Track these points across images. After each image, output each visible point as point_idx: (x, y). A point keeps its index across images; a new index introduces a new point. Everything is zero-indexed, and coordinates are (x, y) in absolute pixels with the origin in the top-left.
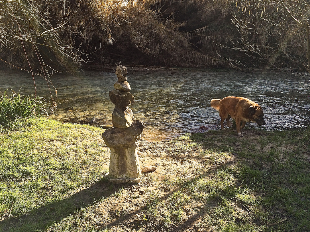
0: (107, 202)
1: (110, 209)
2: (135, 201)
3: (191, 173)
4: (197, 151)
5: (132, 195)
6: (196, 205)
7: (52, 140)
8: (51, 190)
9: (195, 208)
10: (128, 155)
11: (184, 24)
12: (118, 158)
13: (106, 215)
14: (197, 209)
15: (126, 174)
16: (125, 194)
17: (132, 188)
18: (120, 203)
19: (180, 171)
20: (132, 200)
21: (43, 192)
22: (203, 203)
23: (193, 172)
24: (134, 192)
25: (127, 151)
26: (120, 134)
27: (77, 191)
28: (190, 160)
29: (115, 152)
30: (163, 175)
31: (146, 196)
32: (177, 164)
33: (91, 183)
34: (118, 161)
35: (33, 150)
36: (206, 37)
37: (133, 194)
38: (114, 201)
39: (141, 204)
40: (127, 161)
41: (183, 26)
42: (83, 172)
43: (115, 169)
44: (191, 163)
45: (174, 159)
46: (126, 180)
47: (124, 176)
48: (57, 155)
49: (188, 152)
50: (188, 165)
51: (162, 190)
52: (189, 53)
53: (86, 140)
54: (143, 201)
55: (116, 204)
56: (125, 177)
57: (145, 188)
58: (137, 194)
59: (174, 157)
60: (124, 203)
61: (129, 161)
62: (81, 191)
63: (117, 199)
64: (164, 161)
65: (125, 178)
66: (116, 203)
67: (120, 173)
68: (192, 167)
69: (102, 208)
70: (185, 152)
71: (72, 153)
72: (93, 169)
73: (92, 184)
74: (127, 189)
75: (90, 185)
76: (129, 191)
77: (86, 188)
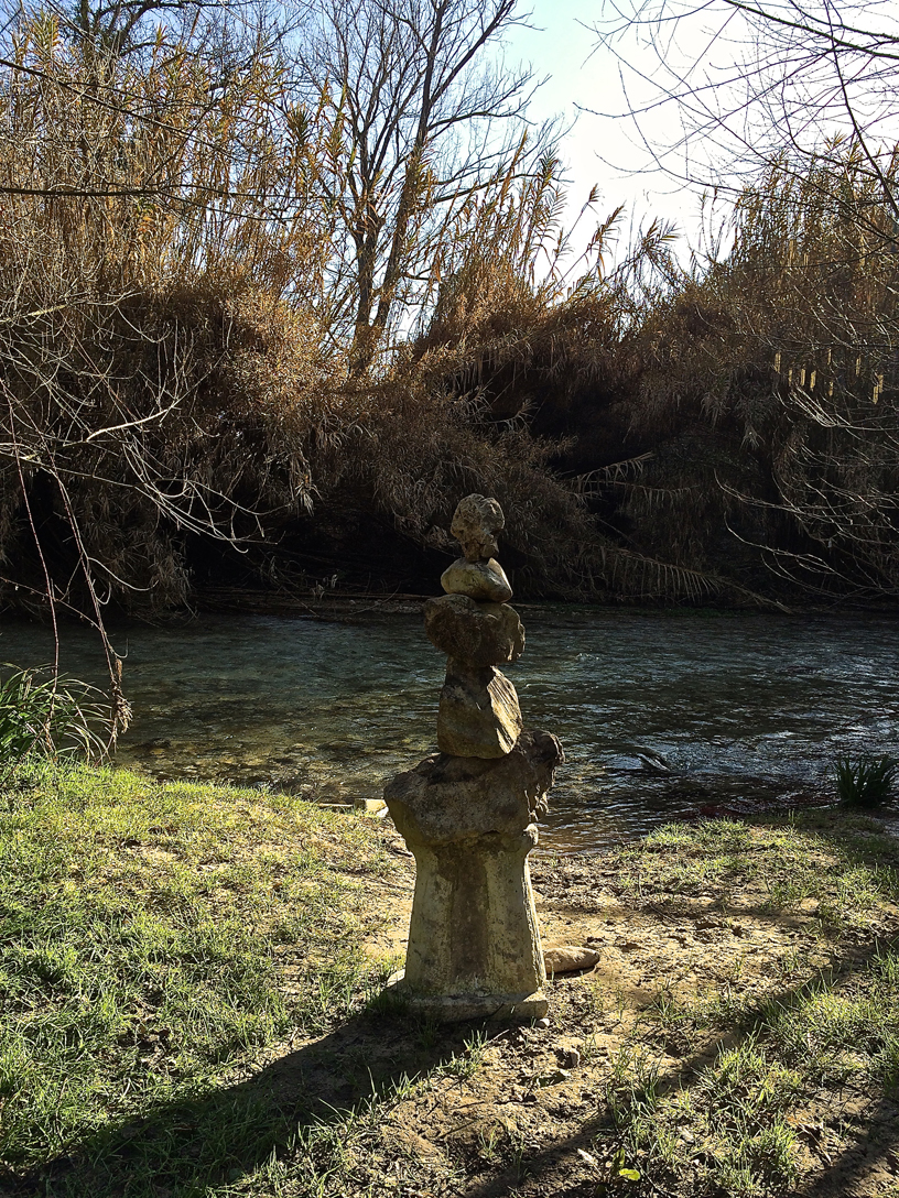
0: (422, 1100)
1: (443, 1131)
2: (551, 1096)
3: (762, 974)
4: (749, 886)
5: (529, 1071)
6: (839, 1108)
7: (132, 843)
8: (160, 1047)
9: (837, 1120)
10: (494, 886)
11: (566, 444)
12: (451, 898)
13: (435, 1159)
14: (847, 1125)
15: (484, 977)
16: (496, 1067)
17: (521, 1039)
18: (484, 1107)
19: (709, 964)
20: (534, 1093)
21: (130, 1056)
22: (868, 1099)
23: (766, 969)
24: (533, 1054)
25: (490, 866)
26: (470, 785)
27: (278, 1050)
28: (736, 924)
29: (442, 872)
30: (638, 985)
31: (595, 1075)
32: (682, 940)
33: (329, 1019)
34: (451, 911)
35: (57, 882)
36: (650, 494)
37: (531, 1066)
38: (453, 1095)
39: (581, 1107)
40: (492, 913)
41: (562, 452)
42: (287, 971)
43: (435, 951)
44: (743, 935)
45: (661, 919)
46: (488, 1003)
47: (475, 983)
48: (162, 902)
49: (713, 893)
50: (734, 943)
51: (654, 1048)
52: (588, 552)
53: (271, 847)
54: (586, 1097)
55: (465, 1110)
56: (481, 989)
57: (577, 1041)
58: (549, 1065)
59: (658, 912)
60: (500, 1103)
61: (498, 911)
62: (293, 1055)
63: (466, 1090)
64: (620, 929)
65: (481, 994)
66: (467, 1106)
67: (458, 970)
68: (754, 952)
69: (406, 1127)
70: (696, 893)
71: (222, 894)
72: (324, 959)
73: (336, 1022)
74: (496, 1045)
75: (328, 1029)
76: (508, 1052)
77: (314, 1041)
